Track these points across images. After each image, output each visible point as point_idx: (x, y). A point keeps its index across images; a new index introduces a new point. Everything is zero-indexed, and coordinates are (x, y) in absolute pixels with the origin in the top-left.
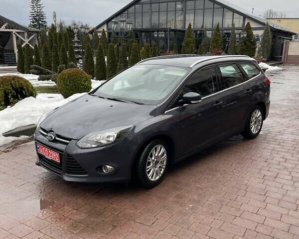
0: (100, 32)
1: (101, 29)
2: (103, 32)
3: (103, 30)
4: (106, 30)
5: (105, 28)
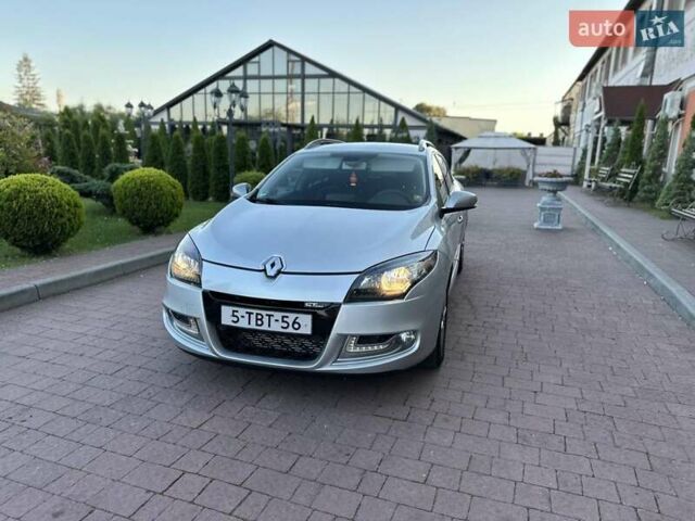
0: (155, 123)
1: (158, 119)
2: (162, 123)
3: (162, 120)
4: (166, 120)
5: (164, 116)
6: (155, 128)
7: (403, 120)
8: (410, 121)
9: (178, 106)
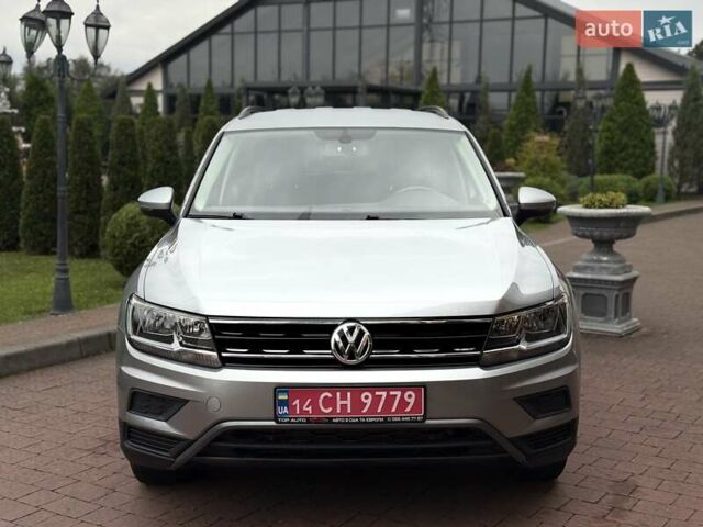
0: (138, 93)
3: (150, 86)
4: (158, 87)
5: (157, 81)
6: (137, 101)
7: (630, 68)
8: (645, 74)
9: (182, 59)
